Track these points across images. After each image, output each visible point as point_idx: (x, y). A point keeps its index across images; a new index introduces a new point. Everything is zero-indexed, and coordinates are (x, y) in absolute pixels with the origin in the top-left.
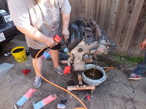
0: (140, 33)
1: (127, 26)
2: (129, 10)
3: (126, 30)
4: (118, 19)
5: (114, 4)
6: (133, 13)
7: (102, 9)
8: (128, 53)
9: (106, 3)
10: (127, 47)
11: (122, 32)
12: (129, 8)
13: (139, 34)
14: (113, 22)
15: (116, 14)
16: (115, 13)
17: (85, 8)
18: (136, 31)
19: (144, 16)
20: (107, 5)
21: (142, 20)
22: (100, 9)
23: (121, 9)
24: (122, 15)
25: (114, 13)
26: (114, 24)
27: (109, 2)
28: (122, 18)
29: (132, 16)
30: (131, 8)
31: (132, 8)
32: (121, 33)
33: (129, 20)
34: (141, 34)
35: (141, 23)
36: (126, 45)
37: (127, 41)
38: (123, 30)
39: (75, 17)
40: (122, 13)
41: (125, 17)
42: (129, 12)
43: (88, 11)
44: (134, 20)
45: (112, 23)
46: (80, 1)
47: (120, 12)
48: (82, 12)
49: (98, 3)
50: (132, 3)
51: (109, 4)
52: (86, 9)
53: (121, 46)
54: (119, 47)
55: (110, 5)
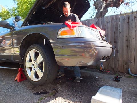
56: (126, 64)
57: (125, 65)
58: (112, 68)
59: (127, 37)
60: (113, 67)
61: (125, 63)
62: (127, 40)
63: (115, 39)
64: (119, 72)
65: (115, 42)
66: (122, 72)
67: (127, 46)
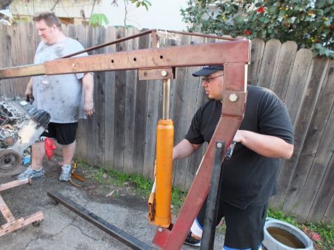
1: (103, 115)
6: (106, 94)
8: (116, 164)
10: (112, 152)
11: (99, 125)
13: (123, 130)
18: (118, 125)
19: (121, 100)
21: (121, 106)
29: (106, 98)
30: (102, 87)
31: (104, 87)
32: (97, 127)
34: (125, 129)
35: (120, 111)
36: (109, 150)
37: (109, 142)
42: (100, 92)
53: (103, 151)
54: (101, 153)
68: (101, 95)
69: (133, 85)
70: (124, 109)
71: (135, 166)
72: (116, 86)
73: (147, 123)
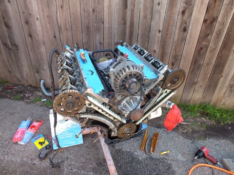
0: (200, 65)
1: (181, 53)
2: (183, 27)
3: (178, 60)
4: (165, 42)
5: (156, 16)
6: (189, 31)
7: (136, 25)
8: (184, 98)
9: (142, 14)
11: (173, 64)
12: (182, 23)
13: (200, 67)
14: (155, 47)
15: (161, 34)
16: (160, 31)
17: (103, 23)
18: (195, 62)
19: (207, 37)
20: (145, 17)
21: (204, 43)
22: (132, 24)
23: (169, 24)
24: (171, 34)
25: (158, 32)
26: (157, 51)
27: (148, 12)
28: (172, 40)
29: (188, 36)
30: (186, 23)
31: (188, 24)
32: (170, 66)
33: (183, 44)
34: (203, 66)
35: (202, 48)
38: (174, 60)
39: (85, 40)
40: (172, 32)
41: (176, 38)
42: (182, 29)
43: (110, 28)
44: (191, 44)
45: (155, 49)
46: (94, 10)
47: (167, 30)
48: (98, 30)
49: (129, 13)
50: (187, 14)
51: (149, 16)
52: (106, 25)
55: (151, 16)
56: (37, 72)
57: (37, 75)
58: (18, 79)
59: (24, 13)
60: (19, 77)
61: (35, 70)
62: (27, 23)
63: (3, 18)
64: (30, 86)
65: (6, 26)
66: (35, 87)
67: (31, 36)
68: (182, 33)
69: (227, 20)
70: (207, 47)
71: (204, 97)
72: (205, 21)
73: (230, 58)
